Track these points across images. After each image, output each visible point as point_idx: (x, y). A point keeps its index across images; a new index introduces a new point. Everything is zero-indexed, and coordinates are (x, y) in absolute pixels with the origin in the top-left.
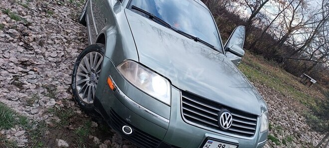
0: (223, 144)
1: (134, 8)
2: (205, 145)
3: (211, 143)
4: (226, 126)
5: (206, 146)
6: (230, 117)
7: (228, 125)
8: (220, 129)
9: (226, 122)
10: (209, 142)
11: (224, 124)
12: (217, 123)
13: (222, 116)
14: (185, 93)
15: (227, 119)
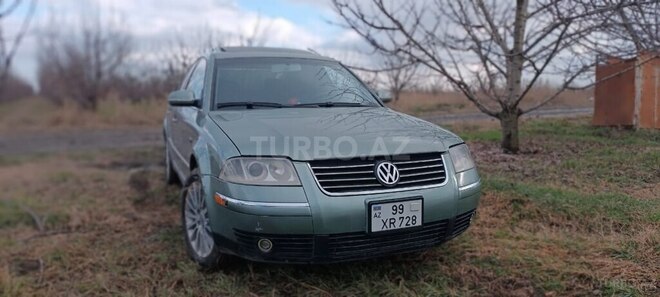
0: (398, 204)
1: (222, 106)
2: (373, 215)
3: (380, 208)
4: (390, 180)
5: (376, 216)
6: (392, 168)
7: (393, 179)
8: (384, 187)
9: (389, 174)
10: (375, 209)
11: (387, 179)
12: (377, 181)
13: (379, 170)
14: (313, 163)
15: (388, 171)
